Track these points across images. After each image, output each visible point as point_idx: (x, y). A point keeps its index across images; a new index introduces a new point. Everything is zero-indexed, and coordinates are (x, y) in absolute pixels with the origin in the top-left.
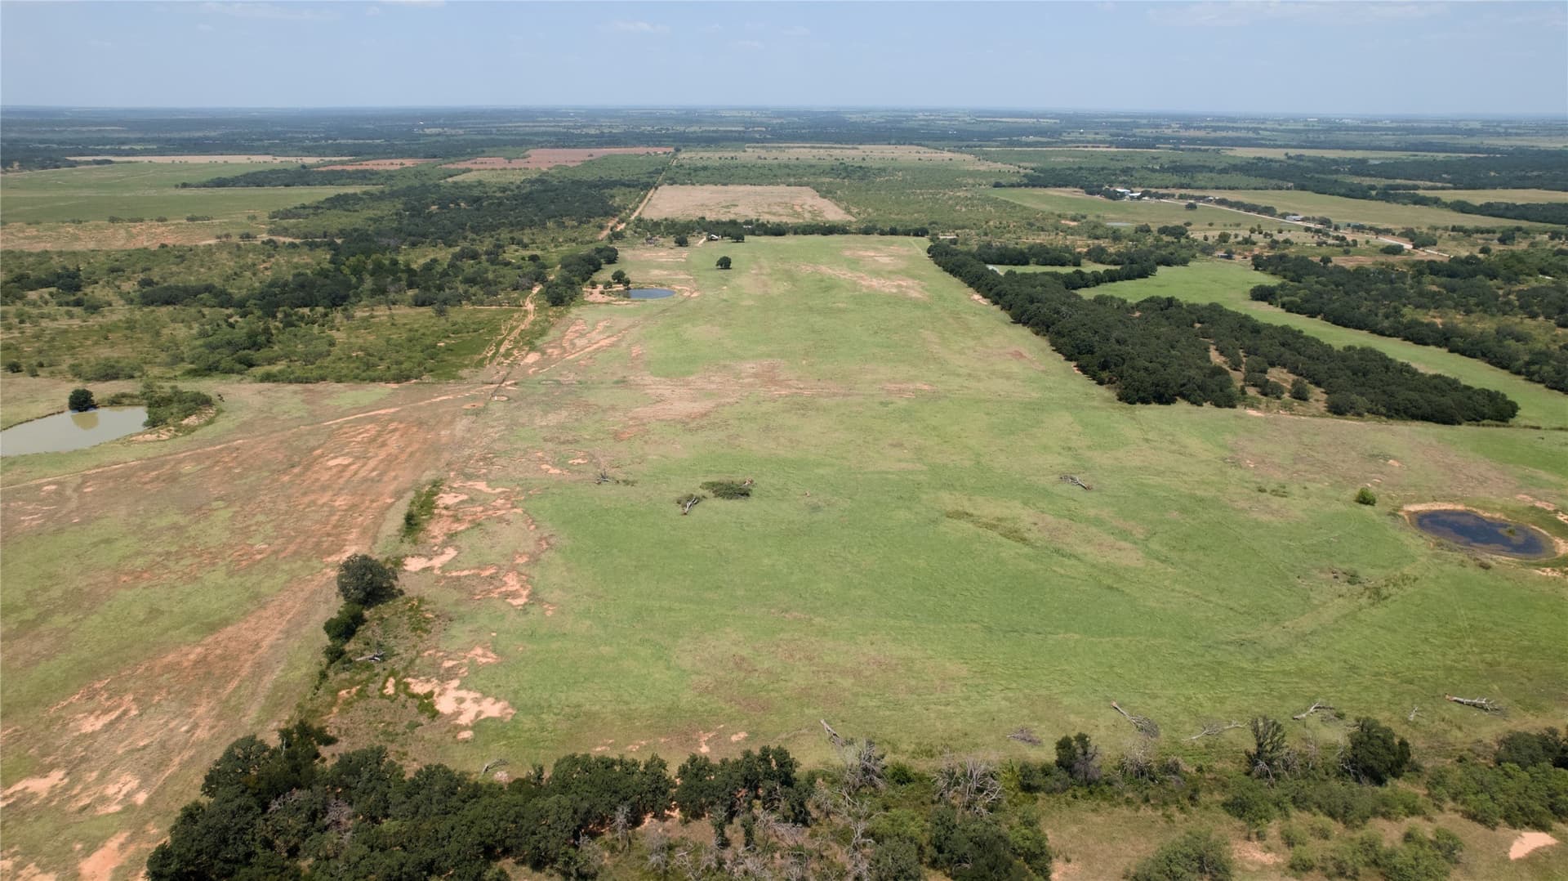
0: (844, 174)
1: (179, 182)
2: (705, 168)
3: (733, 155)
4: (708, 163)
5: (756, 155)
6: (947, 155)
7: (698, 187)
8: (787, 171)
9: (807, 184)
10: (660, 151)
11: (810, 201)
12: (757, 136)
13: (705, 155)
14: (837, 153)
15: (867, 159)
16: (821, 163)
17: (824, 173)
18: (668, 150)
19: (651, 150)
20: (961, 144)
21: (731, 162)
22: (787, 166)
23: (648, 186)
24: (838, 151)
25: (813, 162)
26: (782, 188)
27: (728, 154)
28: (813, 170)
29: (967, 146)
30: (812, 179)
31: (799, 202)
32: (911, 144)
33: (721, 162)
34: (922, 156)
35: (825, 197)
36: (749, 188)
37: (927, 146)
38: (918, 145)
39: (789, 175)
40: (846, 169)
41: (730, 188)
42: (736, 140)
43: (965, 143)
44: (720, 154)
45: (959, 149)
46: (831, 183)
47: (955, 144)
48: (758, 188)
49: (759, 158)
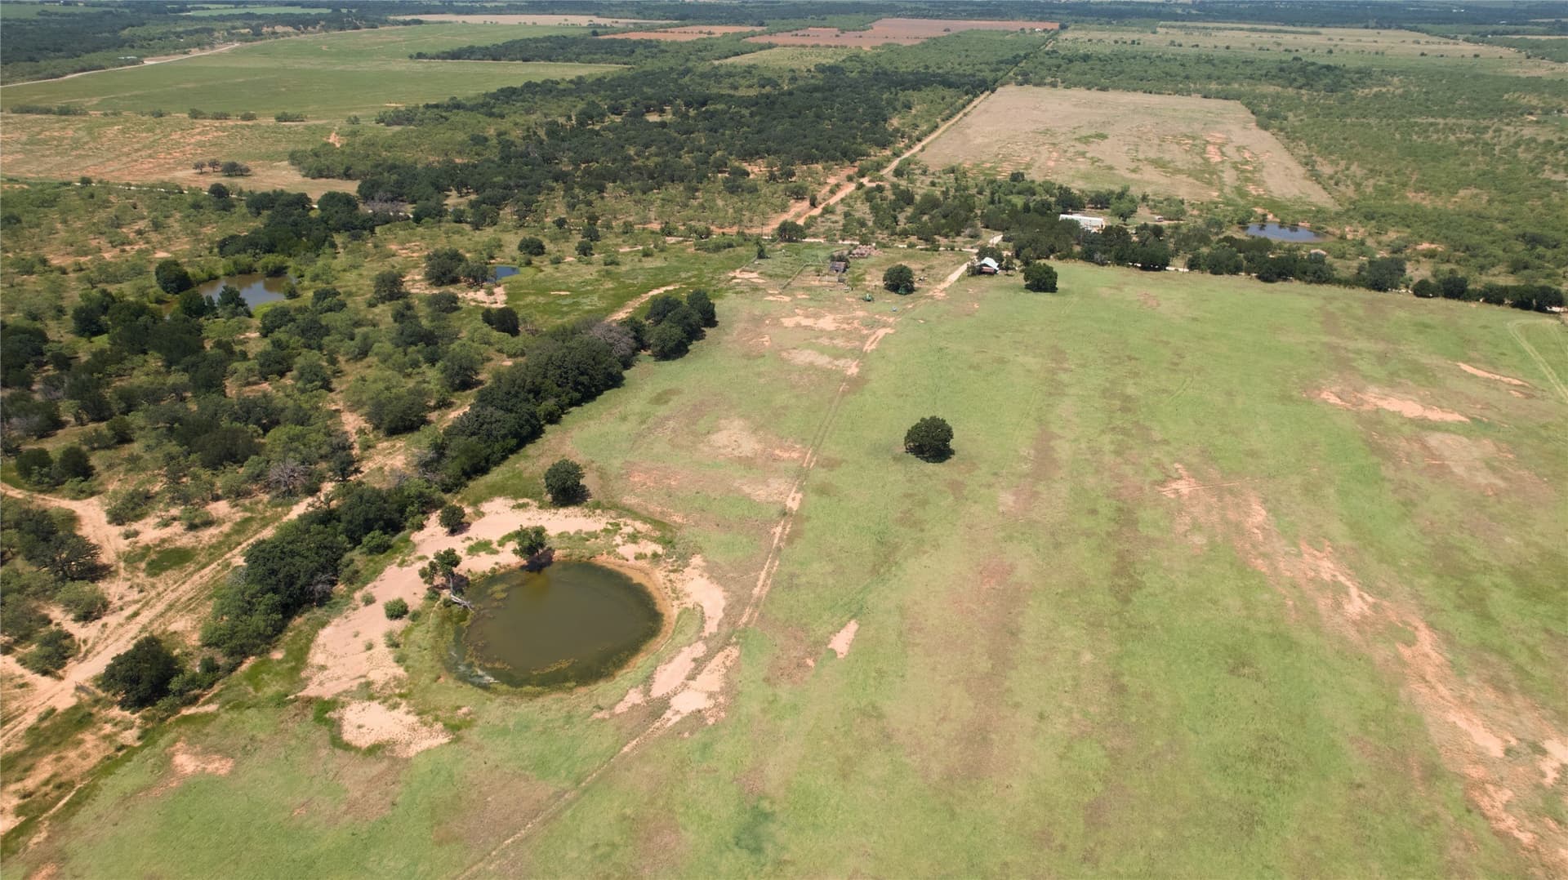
0: (1301, 81)
1: (414, 52)
2: (1086, 58)
3: (1135, 37)
4: (1091, 49)
5: (1170, 38)
6: (1469, 49)
7: (1060, 91)
8: (1208, 69)
9: (1237, 97)
10: (1039, 27)
11: (1239, 136)
12: (1179, 11)
13: (1096, 35)
14: (1288, 39)
15: (1336, 51)
16: (1264, 55)
17: (1268, 77)
18: (1049, 26)
19: (1027, 25)
20: (1481, 28)
21: (1128, 48)
22: (1210, 61)
23: (981, 86)
24: (1289, 37)
25: (1252, 54)
26: (1194, 102)
27: (1129, 36)
28: (1249, 71)
29: (1494, 33)
30: (1246, 88)
31: (1217, 136)
32: (1400, 28)
33: (1116, 48)
34: (1427, 48)
35: (1265, 128)
36: (1139, 98)
37: (1428, 32)
38: (1411, 30)
39: (1209, 77)
40: (1303, 70)
41: (1111, 95)
42: (1149, 15)
43: (1491, 28)
44: (1116, 36)
45: (1481, 38)
46: (1278, 96)
47: (1473, 28)
48: (1155, 99)
49: (1172, 43)
